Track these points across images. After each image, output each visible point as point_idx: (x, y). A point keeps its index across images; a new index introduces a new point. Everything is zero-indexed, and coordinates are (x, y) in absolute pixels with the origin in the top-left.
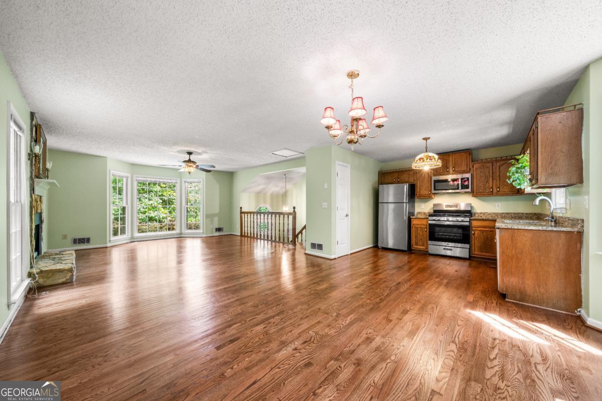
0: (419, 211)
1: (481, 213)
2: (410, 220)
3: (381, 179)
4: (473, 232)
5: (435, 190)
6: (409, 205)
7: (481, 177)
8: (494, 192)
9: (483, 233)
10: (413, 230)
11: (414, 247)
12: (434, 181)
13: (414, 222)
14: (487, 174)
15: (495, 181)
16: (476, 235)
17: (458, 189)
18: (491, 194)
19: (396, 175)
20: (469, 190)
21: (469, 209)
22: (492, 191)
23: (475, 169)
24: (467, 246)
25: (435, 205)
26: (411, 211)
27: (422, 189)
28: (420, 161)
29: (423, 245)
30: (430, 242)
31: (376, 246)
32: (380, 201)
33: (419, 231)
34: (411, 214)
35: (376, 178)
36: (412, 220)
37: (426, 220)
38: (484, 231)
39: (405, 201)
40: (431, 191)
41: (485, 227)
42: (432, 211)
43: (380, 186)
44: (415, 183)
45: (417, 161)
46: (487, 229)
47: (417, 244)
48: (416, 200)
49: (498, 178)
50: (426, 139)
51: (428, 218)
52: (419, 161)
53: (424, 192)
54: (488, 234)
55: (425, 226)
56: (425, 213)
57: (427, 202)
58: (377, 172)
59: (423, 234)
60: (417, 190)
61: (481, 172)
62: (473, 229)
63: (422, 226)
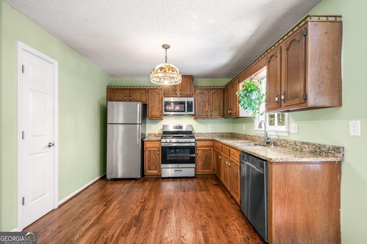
0: (150, 133)
1: (198, 133)
2: (143, 142)
3: (111, 95)
4: (197, 152)
5: (165, 111)
6: (142, 127)
7: (200, 102)
8: (209, 115)
9: (204, 152)
10: (146, 154)
11: (148, 172)
12: (165, 102)
13: (147, 145)
14: (204, 100)
15: (209, 106)
16: (199, 154)
17: (184, 111)
18: (207, 117)
19: (127, 93)
20: (193, 113)
21: (191, 130)
22: (207, 115)
23: (196, 94)
24: (194, 165)
25: (164, 126)
26: (144, 133)
27: (154, 110)
28: (161, 70)
29: (156, 169)
30: (163, 166)
31: (104, 178)
32: (108, 122)
33: (152, 155)
34: (143, 136)
35: (104, 93)
36: (145, 142)
37: (158, 142)
38: (205, 150)
39: (138, 122)
40: (161, 112)
41: (206, 147)
42: (162, 132)
43: (109, 102)
44: (147, 103)
45: (157, 70)
46: (207, 148)
47: (150, 169)
48: (147, 121)
49: (211, 104)
50: (166, 47)
51: (160, 141)
52: (159, 71)
53: (156, 113)
54: (208, 152)
55: (157, 149)
56: (155, 135)
57: (157, 123)
58: (106, 87)
59: (155, 157)
60: (149, 110)
61: (200, 97)
62: (197, 148)
63: (155, 149)
